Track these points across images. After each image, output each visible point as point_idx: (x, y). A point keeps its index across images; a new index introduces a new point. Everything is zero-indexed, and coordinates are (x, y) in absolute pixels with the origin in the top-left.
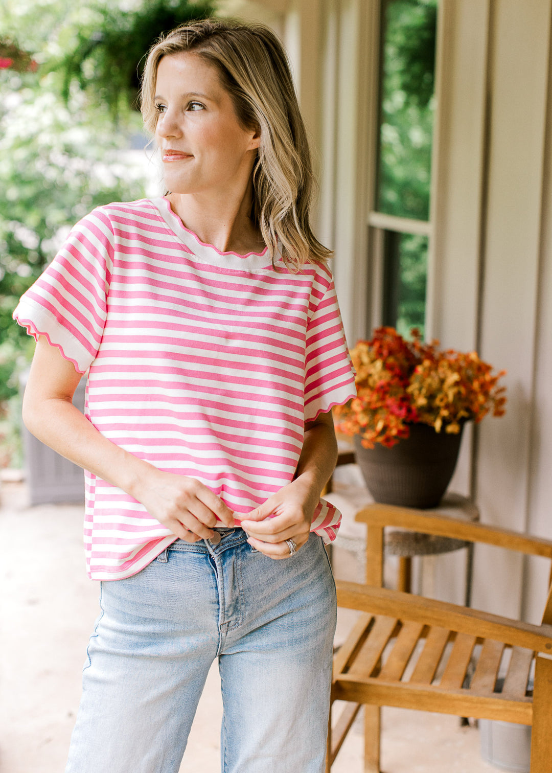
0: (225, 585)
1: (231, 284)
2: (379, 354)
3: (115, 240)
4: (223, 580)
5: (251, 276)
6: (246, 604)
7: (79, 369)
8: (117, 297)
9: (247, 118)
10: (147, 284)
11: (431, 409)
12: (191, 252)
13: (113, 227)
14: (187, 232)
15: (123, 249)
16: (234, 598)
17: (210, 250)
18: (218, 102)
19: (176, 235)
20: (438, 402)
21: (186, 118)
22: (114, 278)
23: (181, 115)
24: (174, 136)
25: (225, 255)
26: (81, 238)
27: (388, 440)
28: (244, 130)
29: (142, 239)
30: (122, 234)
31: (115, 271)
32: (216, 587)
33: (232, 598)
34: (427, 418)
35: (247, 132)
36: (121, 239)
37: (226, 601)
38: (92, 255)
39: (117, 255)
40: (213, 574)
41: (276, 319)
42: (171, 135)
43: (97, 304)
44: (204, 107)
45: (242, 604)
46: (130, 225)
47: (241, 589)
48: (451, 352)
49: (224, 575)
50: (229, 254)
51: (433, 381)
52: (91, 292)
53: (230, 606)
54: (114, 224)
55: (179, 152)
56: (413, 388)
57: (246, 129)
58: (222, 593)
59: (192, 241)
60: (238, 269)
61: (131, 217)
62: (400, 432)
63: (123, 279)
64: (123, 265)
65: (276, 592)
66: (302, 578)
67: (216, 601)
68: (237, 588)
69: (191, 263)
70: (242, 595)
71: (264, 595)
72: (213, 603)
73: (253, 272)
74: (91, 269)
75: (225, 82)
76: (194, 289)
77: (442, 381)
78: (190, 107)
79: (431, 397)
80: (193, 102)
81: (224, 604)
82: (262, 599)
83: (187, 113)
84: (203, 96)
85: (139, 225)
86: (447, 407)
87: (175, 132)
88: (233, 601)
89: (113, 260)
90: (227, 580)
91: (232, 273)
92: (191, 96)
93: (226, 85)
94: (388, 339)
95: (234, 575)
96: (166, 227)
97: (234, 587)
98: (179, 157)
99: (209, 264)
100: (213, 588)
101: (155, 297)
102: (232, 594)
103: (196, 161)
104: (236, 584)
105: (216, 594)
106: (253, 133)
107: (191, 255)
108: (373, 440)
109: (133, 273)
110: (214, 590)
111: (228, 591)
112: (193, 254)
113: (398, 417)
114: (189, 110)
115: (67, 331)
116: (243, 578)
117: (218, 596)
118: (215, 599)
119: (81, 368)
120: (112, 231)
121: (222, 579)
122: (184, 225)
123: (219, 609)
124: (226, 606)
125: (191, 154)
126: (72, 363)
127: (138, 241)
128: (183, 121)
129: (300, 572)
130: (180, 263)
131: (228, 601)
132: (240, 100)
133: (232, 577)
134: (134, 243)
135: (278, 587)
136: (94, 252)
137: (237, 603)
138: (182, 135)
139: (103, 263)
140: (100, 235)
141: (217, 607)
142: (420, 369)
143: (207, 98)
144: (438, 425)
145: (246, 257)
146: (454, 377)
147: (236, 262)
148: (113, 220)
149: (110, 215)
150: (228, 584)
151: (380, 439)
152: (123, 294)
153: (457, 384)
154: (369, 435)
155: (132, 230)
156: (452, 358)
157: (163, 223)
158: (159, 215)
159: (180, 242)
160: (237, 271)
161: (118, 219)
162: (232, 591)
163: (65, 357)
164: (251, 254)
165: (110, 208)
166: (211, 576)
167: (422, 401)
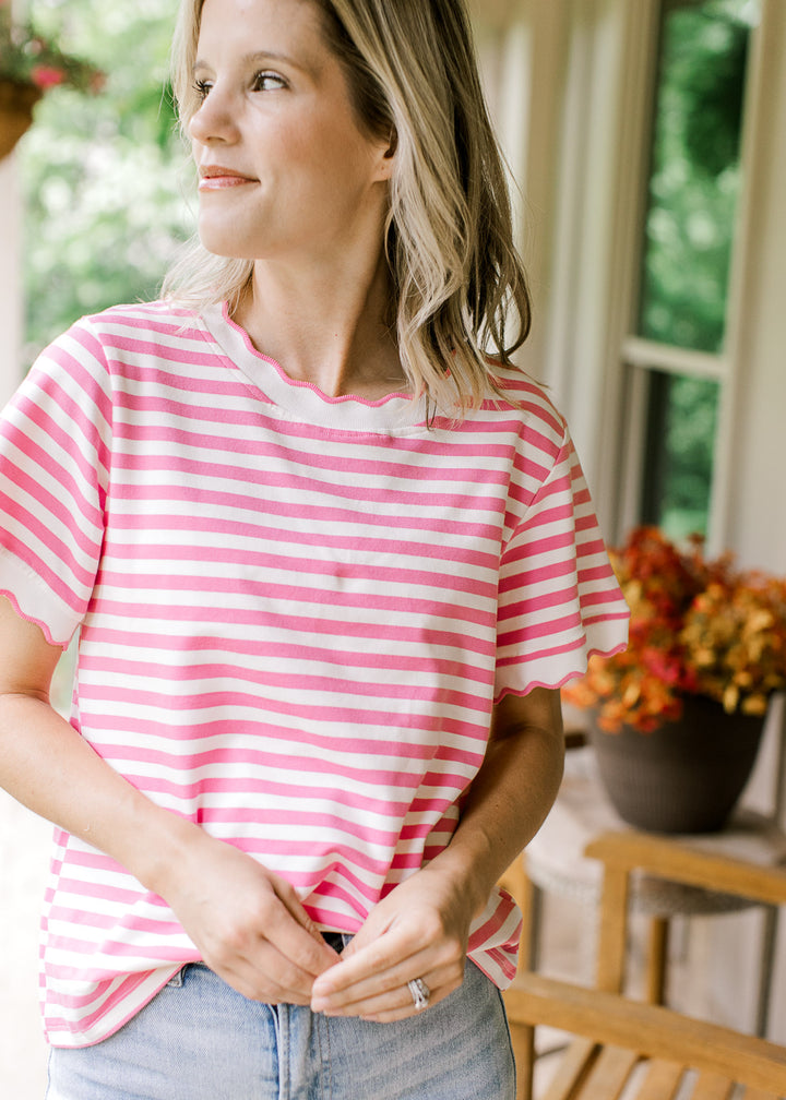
0: (292, 1047)
1: (350, 460)
2: (635, 574)
3: (113, 384)
4: (289, 1035)
5: (390, 441)
6: (334, 1088)
7: (54, 639)
8: (117, 497)
9: (373, 115)
10: (177, 469)
11: (720, 671)
12: (268, 400)
13: (108, 358)
14: (259, 359)
15: (129, 401)
16: (310, 1074)
17: (307, 394)
18: (315, 74)
19: (236, 367)
20: (732, 660)
21: (248, 106)
22: (114, 460)
23: (239, 98)
24: (221, 139)
25: (336, 402)
26: (49, 387)
27: (645, 719)
28: (366, 137)
29: (165, 378)
30: (125, 371)
31: (116, 445)
32: (275, 1049)
33: (305, 1074)
34: (711, 686)
35: (371, 141)
36: (125, 382)
37: (292, 1079)
38: (67, 416)
39: (118, 414)
40: (271, 1020)
41: (441, 531)
42: (216, 135)
43: (78, 510)
44: (284, 83)
45: (327, 1087)
46: (143, 352)
47: (325, 1057)
48: (756, 574)
49: (292, 1025)
50: (346, 400)
51: (724, 624)
52: (69, 488)
53: (301, 1089)
54: (110, 353)
55: (230, 171)
56: (691, 633)
57: (373, 138)
58: (284, 1062)
59: (269, 377)
60: (362, 431)
61: (147, 336)
62: (666, 709)
63: (130, 462)
64: (130, 432)
65: (396, 1070)
66: (451, 1049)
67: (274, 1076)
68: (317, 1056)
69: (268, 423)
70: (326, 1070)
71: (372, 1074)
72: (266, 1080)
73: (396, 432)
74: (67, 443)
75: (330, 35)
76: (275, 474)
77: (740, 626)
78: (258, 83)
79: (721, 650)
80: (263, 74)
81: (288, 1084)
82: (367, 1081)
83: (252, 95)
84: (285, 59)
85: (161, 351)
86: (748, 668)
87: (224, 131)
88: (308, 1080)
89: (110, 423)
90: (296, 1036)
91: (352, 438)
92: (260, 59)
93: (334, 42)
94: (651, 549)
95: (312, 1029)
96: (218, 352)
97: (311, 1053)
98: (232, 180)
99: (305, 422)
100: (267, 1049)
101: (195, 495)
102: (306, 1065)
103: (263, 191)
104: (316, 1046)
105: (274, 1062)
106: (387, 147)
107: (269, 405)
108: (619, 719)
109: (149, 448)
110: (270, 1054)
111: (297, 1060)
112: (273, 403)
113: (663, 682)
114: (257, 89)
115: (24, 564)
116: (332, 1035)
117: (276, 1066)
118: (270, 1072)
119: (57, 636)
120: (106, 367)
121: (287, 1033)
122: (254, 345)
123: (278, 1093)
124: (293, 1089)
125: (254, 177)
126: (39, 628)
127: (155, 383)
128: (243, 111)
129: (447, 1037)
130: (245, 424)
131: (296, 1079)
132: (361, 75)
133: (308, 1030)
134: (148, 389)
135: (400, 1062)
136: (72, 409)
137: (316, 1084)
138: (238, 138)
139: (89, 430)
140: (81, 376)
141: (276, 1089)
142: (703, 603)
143: (293, 64)
144: (730, 699)
145: (381, 404)
146: (760, 620)
147: (359, 415)
148: (109, 345)
149: (100, 335)
150: (299, 1045)
151: (632, 718)
152: (129, 492)
153: (765, 631)
154: (612, 710)
155: (146, 361)
156: (757, 585)
157: (212, 345)
158: (205, 329)
159: (245, 381)
160: (362, 434)
161: (119, 343)
162: (306, 1060)
163: (24, 615)
164: (394, 397)
165: (103, 320)
166: (267, 1025)
167: (704, 657)
